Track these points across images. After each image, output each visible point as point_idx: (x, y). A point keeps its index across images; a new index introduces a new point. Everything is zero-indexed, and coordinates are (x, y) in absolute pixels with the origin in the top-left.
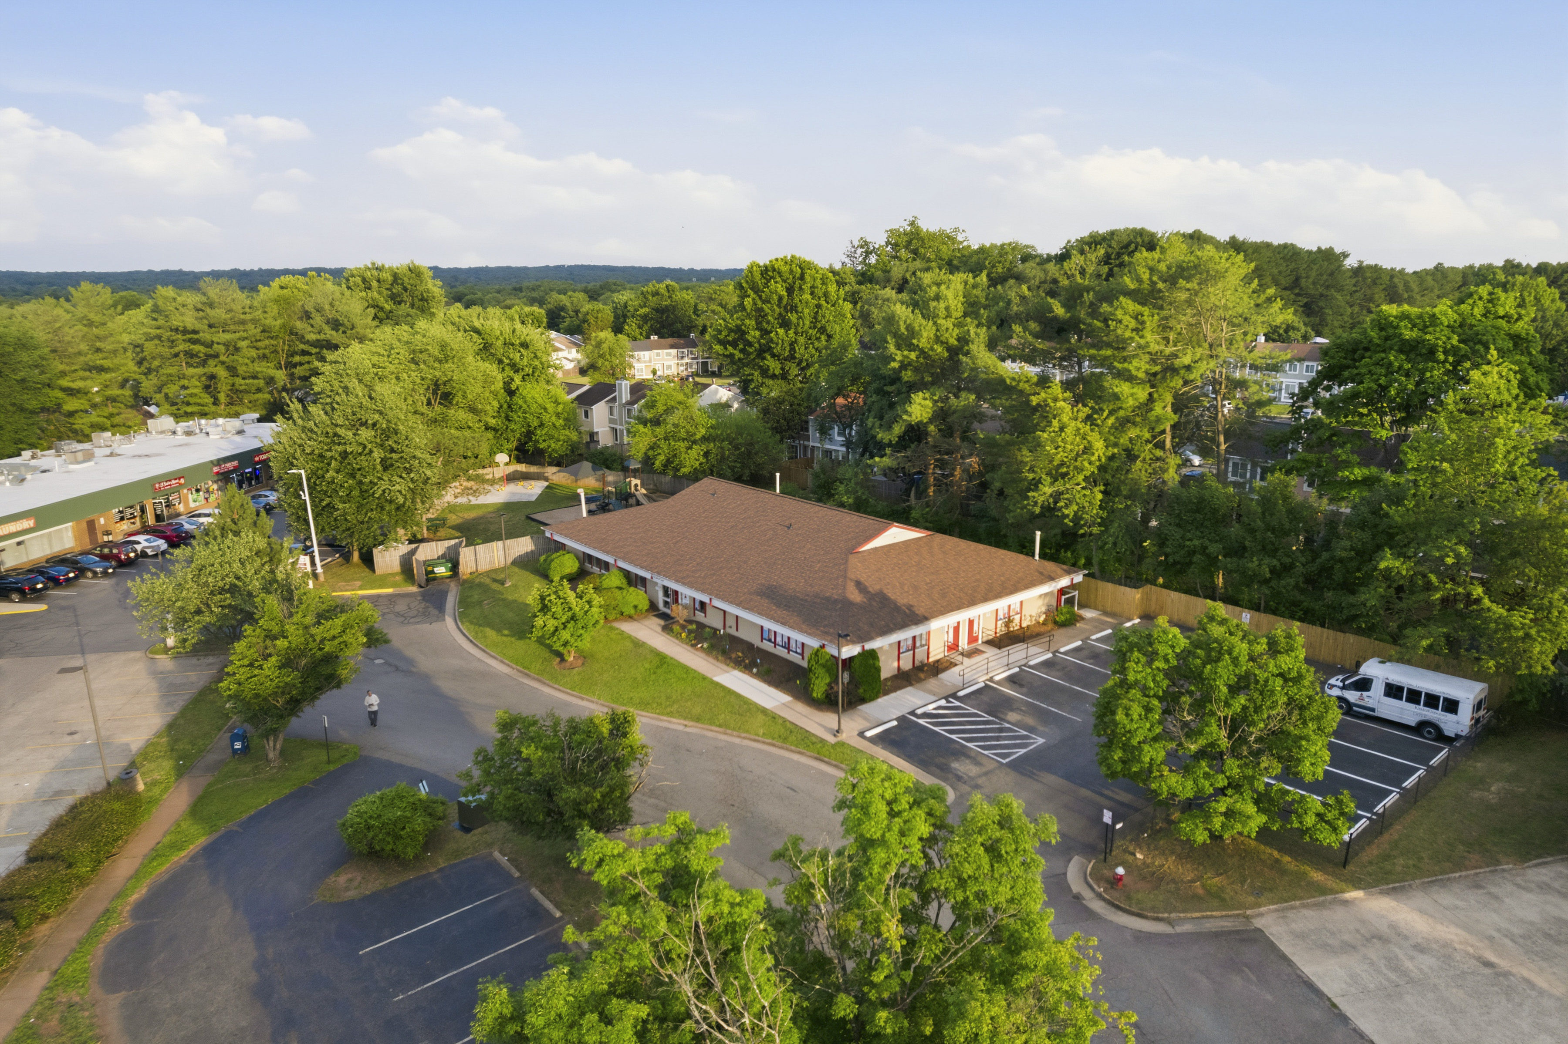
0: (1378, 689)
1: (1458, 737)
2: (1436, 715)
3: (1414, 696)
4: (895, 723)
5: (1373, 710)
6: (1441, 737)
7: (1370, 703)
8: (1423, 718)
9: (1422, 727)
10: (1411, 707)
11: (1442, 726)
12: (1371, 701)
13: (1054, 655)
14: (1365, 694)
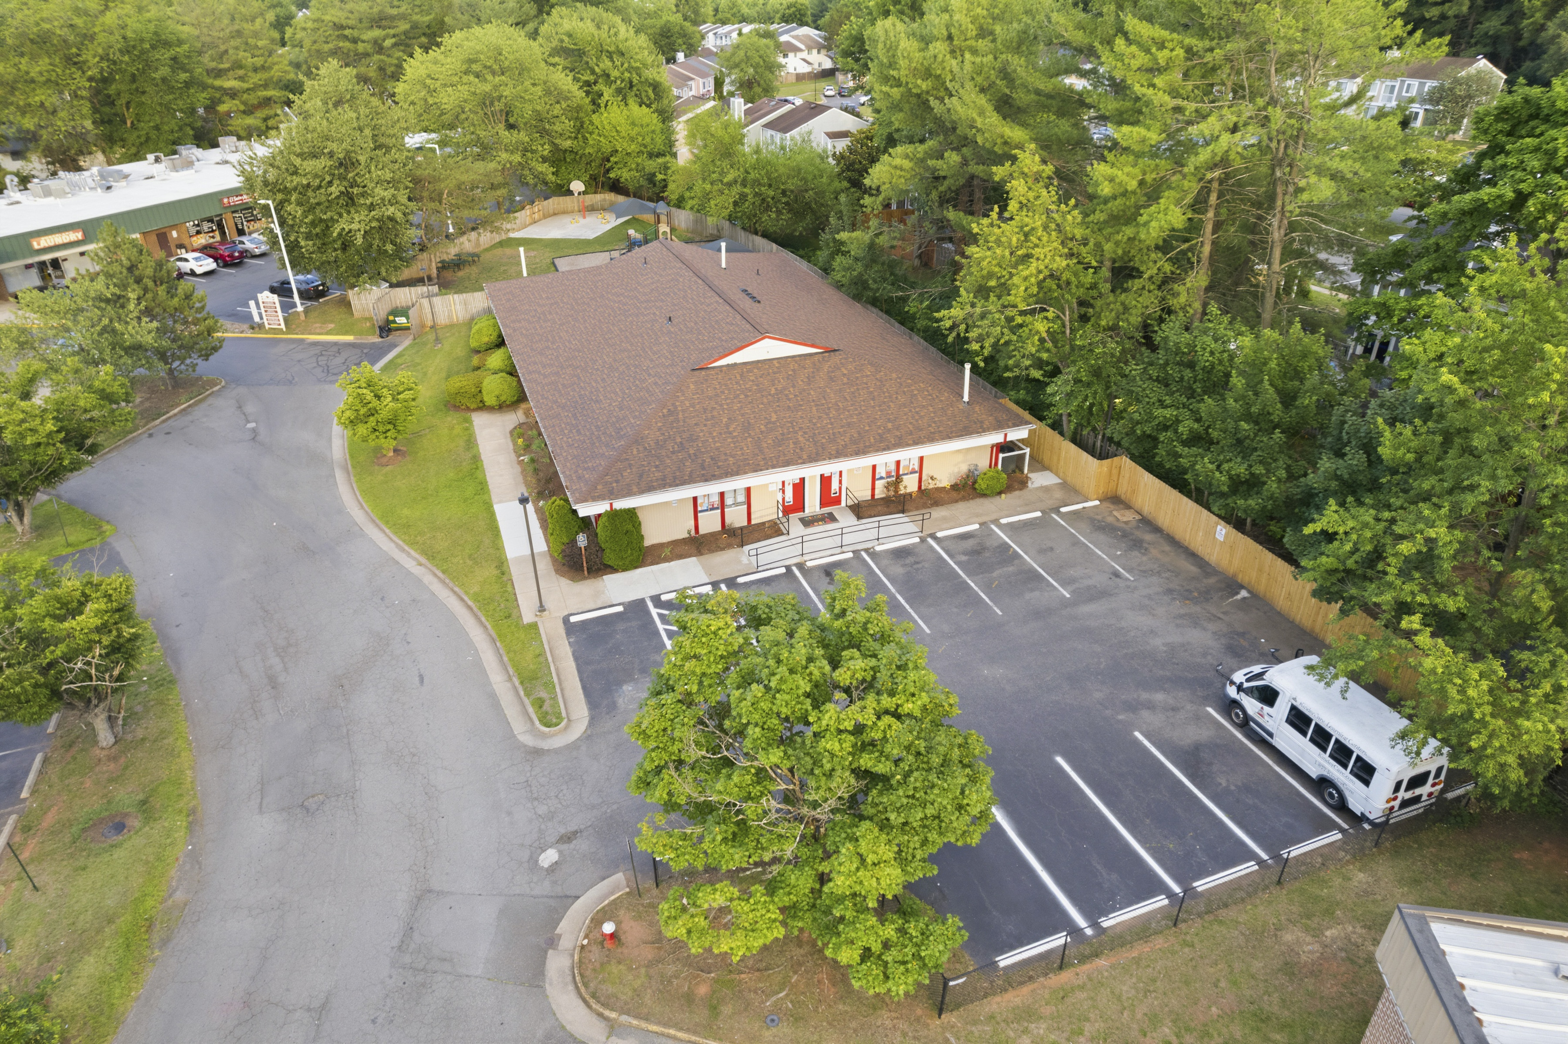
0: (1281, 708)
1: (1363, 818)
2: (1342, 776)
3: (1321, 738)
4: (620, 609)
5: (1271, 735)
6: (1342, 807)
7: (1269, 725)
8: (1325, 773)
9: (1322, 785)
10: (1314, 750)
11: (1347, 794)
12: (1271, 722)
13: (923, 540)
14: (1267, 709)
